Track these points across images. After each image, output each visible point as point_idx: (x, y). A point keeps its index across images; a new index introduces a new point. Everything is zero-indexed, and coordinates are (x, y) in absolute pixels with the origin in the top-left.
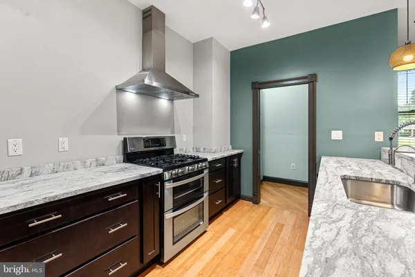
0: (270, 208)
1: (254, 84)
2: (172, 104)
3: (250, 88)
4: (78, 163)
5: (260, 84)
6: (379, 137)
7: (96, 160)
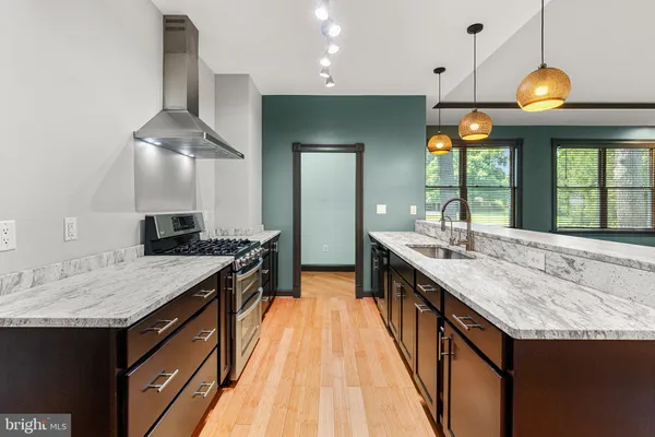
0: (315, 299)
1: (294, 144)
2: (194, 163)
3: (291, 151)
4: (93, 261)
5: (303, 146)
6: (414, 210)
7: (115, 253)
